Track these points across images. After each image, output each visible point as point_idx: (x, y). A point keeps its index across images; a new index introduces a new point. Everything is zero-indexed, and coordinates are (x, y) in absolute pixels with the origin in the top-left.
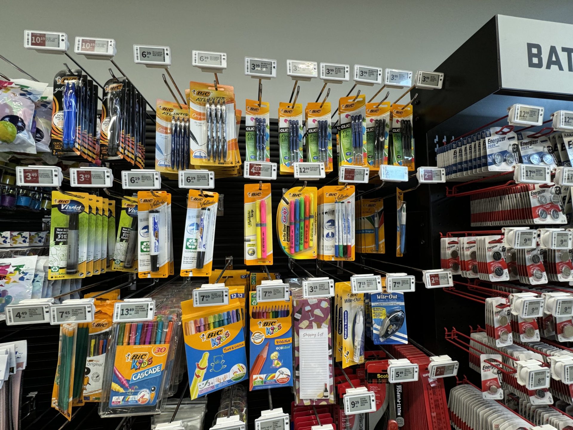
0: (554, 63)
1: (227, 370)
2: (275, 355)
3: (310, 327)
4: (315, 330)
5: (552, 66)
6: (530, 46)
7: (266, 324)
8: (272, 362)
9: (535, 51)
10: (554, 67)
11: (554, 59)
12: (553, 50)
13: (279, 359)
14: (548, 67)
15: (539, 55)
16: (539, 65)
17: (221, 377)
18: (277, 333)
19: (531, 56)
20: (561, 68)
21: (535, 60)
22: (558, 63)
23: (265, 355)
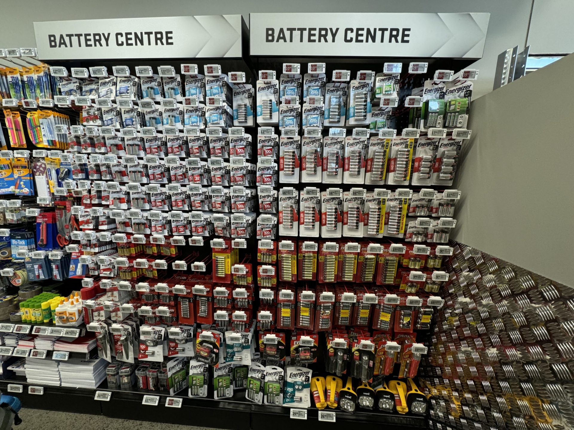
0: (63, 44)
1: (8, 187)
2: (22, 183)
3: (39, 175)
4: (41, 176)
5: (62, 46)
6: (50, 36)
7: (18, 171)
8: (21, 185)
9: (52, 38)
10: (63, 46)
11: (62, 41)
12: (62, 36)
13: (24, 184)
14: (60, 46)
15: (54, 41)
16: (55, 46)
17: (6, 189)
18: (22, 175)
19: (51, 41)
20: (66, 46)
21: (53, 44)
22: (64, 43)
23: (18, 182)
